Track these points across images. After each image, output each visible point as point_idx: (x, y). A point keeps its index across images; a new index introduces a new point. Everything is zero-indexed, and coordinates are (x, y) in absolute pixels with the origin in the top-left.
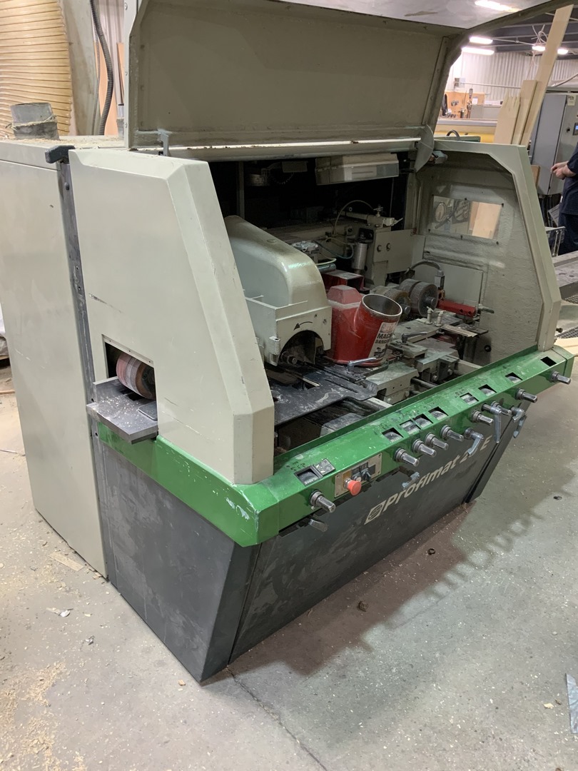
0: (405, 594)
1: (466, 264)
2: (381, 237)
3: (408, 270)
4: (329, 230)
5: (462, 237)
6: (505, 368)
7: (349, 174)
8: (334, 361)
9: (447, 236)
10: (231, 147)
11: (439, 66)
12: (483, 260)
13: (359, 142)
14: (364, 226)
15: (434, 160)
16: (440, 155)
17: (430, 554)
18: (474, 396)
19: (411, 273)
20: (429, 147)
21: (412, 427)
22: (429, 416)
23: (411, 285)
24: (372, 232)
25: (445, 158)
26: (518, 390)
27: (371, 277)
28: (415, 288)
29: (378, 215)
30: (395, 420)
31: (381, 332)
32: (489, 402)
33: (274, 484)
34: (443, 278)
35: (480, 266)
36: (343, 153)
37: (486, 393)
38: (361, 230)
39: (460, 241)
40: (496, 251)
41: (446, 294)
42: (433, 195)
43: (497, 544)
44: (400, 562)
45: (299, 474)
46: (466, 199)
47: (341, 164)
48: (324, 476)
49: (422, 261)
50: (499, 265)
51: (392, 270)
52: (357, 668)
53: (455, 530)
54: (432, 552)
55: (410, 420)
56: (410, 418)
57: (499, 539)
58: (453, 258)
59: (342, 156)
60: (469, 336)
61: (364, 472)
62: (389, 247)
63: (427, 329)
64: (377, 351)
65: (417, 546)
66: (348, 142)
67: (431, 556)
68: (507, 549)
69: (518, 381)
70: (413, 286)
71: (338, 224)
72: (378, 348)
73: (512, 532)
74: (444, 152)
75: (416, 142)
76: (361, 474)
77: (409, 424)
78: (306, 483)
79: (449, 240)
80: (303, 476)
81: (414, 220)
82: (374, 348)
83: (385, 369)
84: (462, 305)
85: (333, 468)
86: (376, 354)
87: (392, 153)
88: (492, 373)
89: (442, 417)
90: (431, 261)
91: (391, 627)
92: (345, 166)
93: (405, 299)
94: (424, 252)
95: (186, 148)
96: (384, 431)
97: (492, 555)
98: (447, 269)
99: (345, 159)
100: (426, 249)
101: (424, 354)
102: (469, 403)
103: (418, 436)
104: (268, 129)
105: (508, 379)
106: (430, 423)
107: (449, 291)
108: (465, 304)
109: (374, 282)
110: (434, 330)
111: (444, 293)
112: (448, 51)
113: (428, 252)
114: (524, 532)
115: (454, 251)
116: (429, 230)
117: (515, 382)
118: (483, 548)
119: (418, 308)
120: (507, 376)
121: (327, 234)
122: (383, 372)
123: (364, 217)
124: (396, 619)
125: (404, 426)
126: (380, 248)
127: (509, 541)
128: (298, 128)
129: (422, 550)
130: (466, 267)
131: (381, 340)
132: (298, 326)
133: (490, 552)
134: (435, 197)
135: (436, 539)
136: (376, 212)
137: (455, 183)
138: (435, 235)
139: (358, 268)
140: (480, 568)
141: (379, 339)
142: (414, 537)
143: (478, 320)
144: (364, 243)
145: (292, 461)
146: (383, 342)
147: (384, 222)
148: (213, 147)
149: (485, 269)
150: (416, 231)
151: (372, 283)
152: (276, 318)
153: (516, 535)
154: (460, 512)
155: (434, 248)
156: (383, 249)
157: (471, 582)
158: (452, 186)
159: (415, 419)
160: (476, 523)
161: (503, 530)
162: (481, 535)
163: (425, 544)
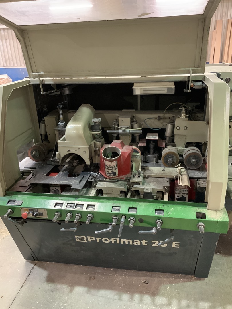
0: (110, 287)
7: (138, 91)
10: (73, 78)
17: (144, 282)
26: (157, 219)
31: (105, 164)
52: (59, 293)
53: (171, 282)
54: (146, 282)
57: (184, 302)
59: (133, 83)
62: (185, 128)
65: (146, 276)
69: (161, 215)
73: (197, 305)
83: (114, 182)
87: (170, 82)
91: (88, 292)
97: (169, 304)
102: (113, 211)
106: (82, 209)
118: (170, 299)
124: (93, 292)
129: (143, 279)
131: (107, 168)
135: (155, 279)
140: (154, 304)
148: (65, 78)
153: (197, 307)
154: (187, 278)
157: (140, 305)
160: (186, 288)
161: (194, 300)
162: (179, 293)
163: (150, 278)
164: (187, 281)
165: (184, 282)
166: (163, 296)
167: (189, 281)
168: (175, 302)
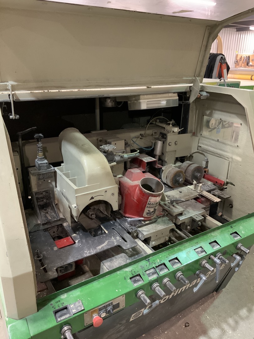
1: (220, 156)
2: (171, 138)
3: (189, 155)
4: (143, 132)
5: (218, 140)
6: (231, 227)
7: (144, 105)
8: (123, 214)
9: (211, 139)
10: (63, 91)
11: (205, 43)
12: (229, 155)
13: (152, 87)
14: (163, 131)
15: (200, 97)
16: (204, 94)
17: (186, 326)
18: (205, 249)
19: (190, 158)
20: (197, 89)
21: (153, 274)
22: (168, 264)
23: (187, 165)
24: (166, 135)
25: (207, 96)
26: (238, 244)
27: (165, 159)
28: (189, 168)
29: (171, 125)
30: (142, 267)
31: (149, 202)
32: (214, 254)
33: (35, 320)
34: (207, 162)
35: (227, 158)
36: (140, 94)
37: (213, 247)
38: (161, 133)
39: (217, 143)
40: (237, 150)
41: (209, 171)
42: (203, 116)
43: (229, 324)
44: (166, 330)
45: (56, 312)
46: (221, 119)
47: (139, 99)
48: (73, 314)
49: (197, 151)
50: (239, 159)
51: (179, 155)
53: (205, 310)
54: (187, 325)
55: (154, 268)
56: (154, 266)
57: (231, 321)
58: (213, 152)
59: (139, 95)
60: (215, 201)
61: (109, 308)
62: (176, 143)
63: (192, 193)
64: (148, 212)
65: (180, 319)
66: (145, 87)
67: (186, 328)
68: (234, 329)
69: (239, 238)
70: (189, 166)
71: (148, 129)
72: (149, 211)
73: (240, 316)
74: (207, 92)
75: (190, 87)
76: (106, 310)
77: (152, 270)
78: (59, 320)
79: (212, 141)
80: (59, 314)
81: (194, 128)
82: (146, 210)
83: (155, 222)
84: (217, 179)
85: (83, 308)
86: (147, 213)
87: (174, 93)
88: (222, 231)
89: (178, 266)
90: (201, 152)
92: (141, 101)
93: (181, 174)
94: (198, 146)
95: (29, 92)
96: (132, 276)
97: (224, 332)
98: (210, 158)
99: (141, 97)
100: (199, 145)
101: (182, 213)
102: (200, 255)
103: (156, 281)
104: (88, 80)
105: (232, 236)
106: (168, 270)
107: (211, 169)
108: (219, 178)
109: (167, 162)
110: (196, 194)
111: (208, 171)
112: (210, 34)
113: (201, 147)
114: (247, 317)
115: (214, 148)
116: (201, 134)
117: (236, 239)
118: (219, 326)
119: (189, 179)
120: (231, 234)
121: (141, 135)
122: (152, 225)
123: (164, 126)
125: (148, 272)
126: (170, 144)
127: (237, 322)
128: (108, 80)
129: (181, 323)
130: (220, 157)
131: (150, 206)
132: (92, 198)
133: (223, 330)
134: (205, 116)
135: (191, 317)
136: (169, 124)
137: (215, 110)
138: (204, 137)
139: (158, 154)
141: (149, 206)
142: (179, 313)
143: (226, 188)
144: (161, 141)
145: (57, 299)
146: (151, 207)
147: (173, 130)
148: (50, 91)
149: (230, 160)
150: (194, 134)
151: (166, 162)
152: (76, 194)
153: (242, 319)
154: (211, 298)
155: (203, 144)
156: (173, 144)
158: (214, 111)
159: (156, 267)
160: (219, 307)
161: (234, 314)
162: (220, 316)
163: (185, 318)
164: (213, 301)
165: (212, 303)
166: (212, 328)
167: (214, 299)
168: (225, 326)
